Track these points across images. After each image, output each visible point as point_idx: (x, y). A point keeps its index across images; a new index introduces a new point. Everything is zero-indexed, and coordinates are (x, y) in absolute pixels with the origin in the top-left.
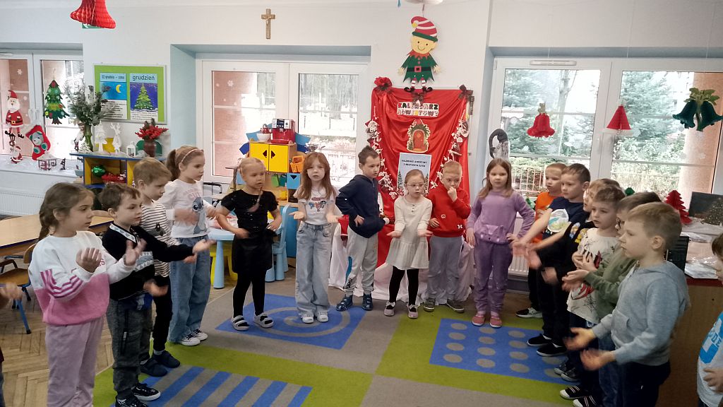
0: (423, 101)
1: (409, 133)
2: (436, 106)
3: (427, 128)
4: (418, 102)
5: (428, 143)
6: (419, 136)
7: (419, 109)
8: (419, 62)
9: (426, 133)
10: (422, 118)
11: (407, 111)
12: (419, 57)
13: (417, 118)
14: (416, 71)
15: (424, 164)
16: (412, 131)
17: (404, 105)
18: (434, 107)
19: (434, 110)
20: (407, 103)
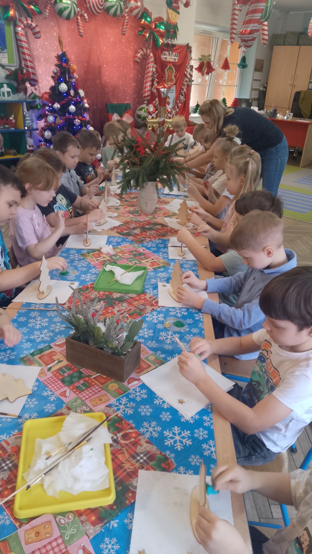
0: (172, 52)
1: (166, 72)
2: (177, 55)
3: (174, 69)
4: (171, 52)
5: (174, 78)
6: (170, 74)
7: (170, 57)
8: (172, 28)
9: (173, 72)
10: (172, 63)
11: (166, 58)
12: (172, 23)
13: (170, 62)
14: (171, 33)
15: (172, 91)
16: (167, 71)
17: (165, 54)
18: (176, 55)
19: (176, 58)
20: (166, 52)
